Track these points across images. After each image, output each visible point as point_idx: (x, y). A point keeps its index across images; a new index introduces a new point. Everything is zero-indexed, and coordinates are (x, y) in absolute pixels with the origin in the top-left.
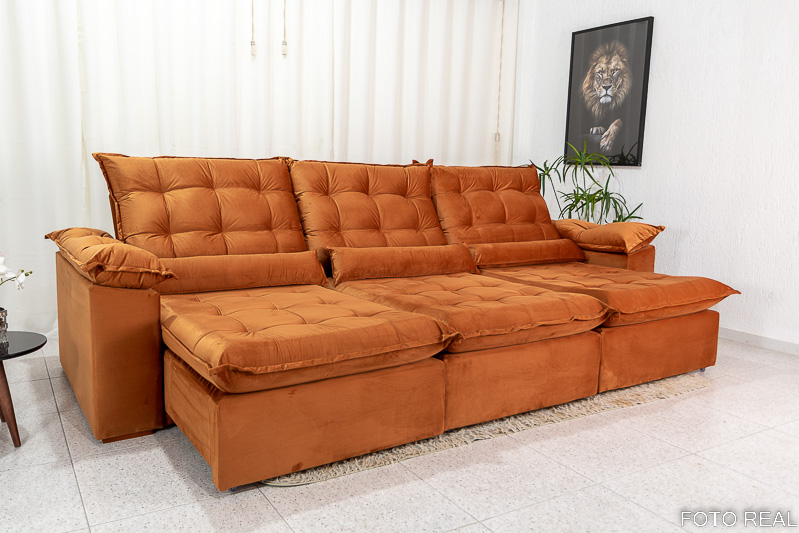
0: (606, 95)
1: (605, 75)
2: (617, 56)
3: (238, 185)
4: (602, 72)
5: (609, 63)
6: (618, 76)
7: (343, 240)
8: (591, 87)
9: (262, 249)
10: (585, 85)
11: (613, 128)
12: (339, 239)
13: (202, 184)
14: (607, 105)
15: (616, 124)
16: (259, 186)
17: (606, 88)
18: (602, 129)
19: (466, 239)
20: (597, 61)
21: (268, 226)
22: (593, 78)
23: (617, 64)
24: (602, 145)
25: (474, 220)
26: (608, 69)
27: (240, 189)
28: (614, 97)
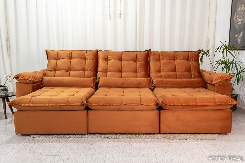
0: (240, 21)
1: (240, 13)
2: (243, 5)
3: (78, 58)
4: (239, 12)
5: (241, 8)
6: (243, 13)
7: (107, 75)
8: (236, 18)
9: (79, 76)
10: (235, 18)
11: (241, 34)
12: (105, 74)
13: (68, 57)
14: (240, 25)
15: (242, 33)
16: (86, 58)
17: (240, 18)
18: (238, 35)
19: (156, 76)
20: (238, 7)
21: (84, 70)
22: (237, 15)
23: (243, 8)
24: (238, 41)
25: (161, 70)
26: (241, 10)
27: (79, 59)
28: (242, 22)
